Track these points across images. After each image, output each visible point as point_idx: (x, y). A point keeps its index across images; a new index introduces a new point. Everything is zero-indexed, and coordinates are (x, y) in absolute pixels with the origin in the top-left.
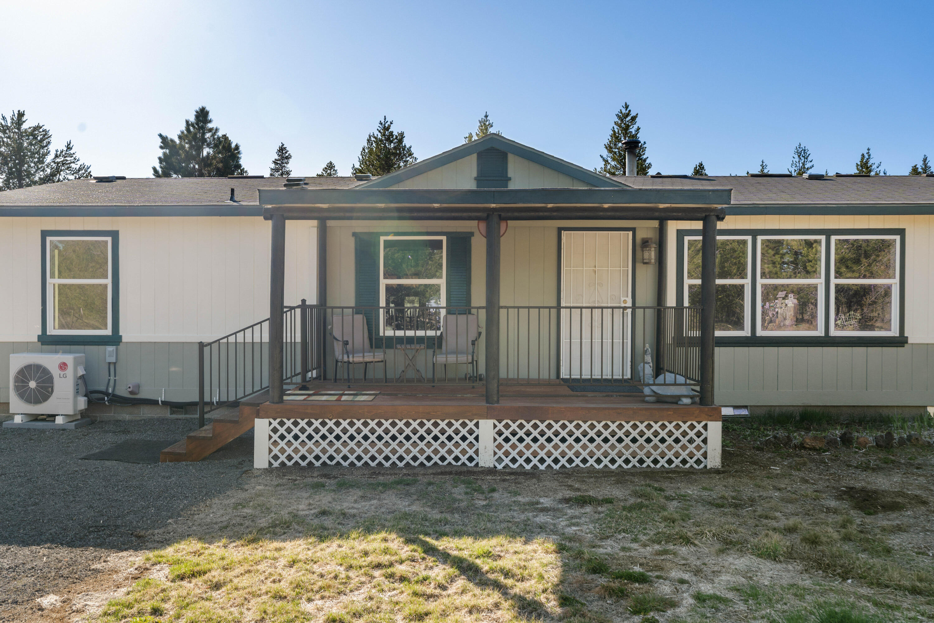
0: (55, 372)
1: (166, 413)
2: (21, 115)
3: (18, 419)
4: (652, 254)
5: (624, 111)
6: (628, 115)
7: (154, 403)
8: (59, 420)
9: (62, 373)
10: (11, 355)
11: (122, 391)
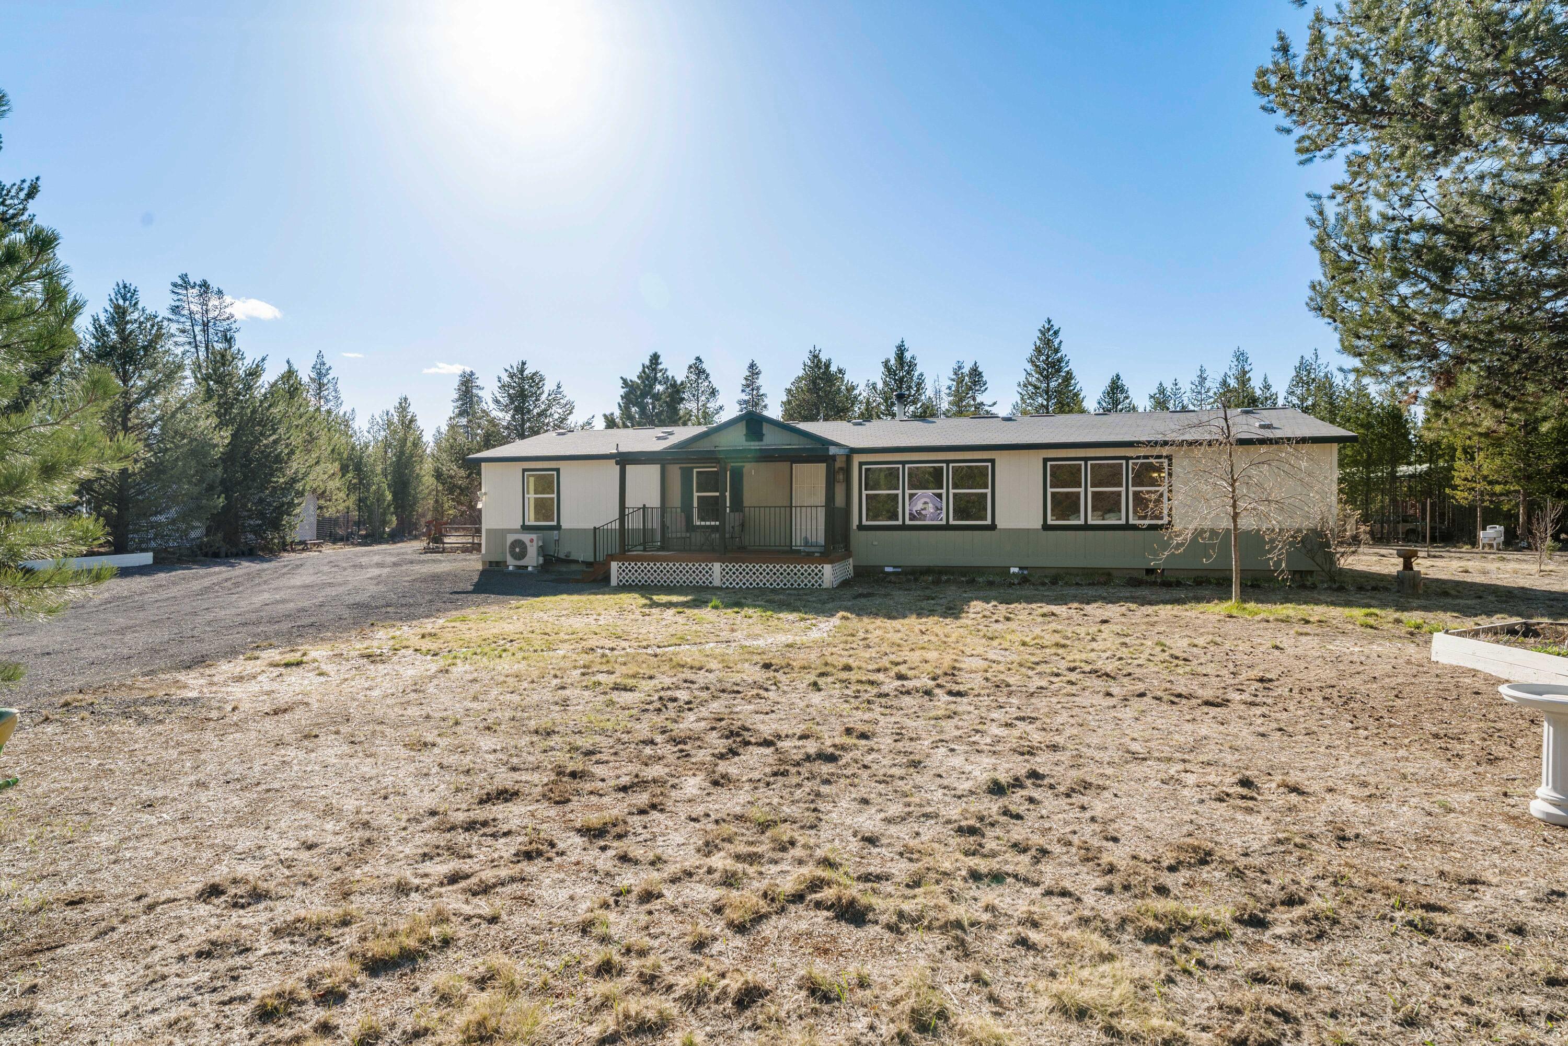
0: (528, 543)
2: (524, 364)
3: (511, 568)
7: (577, 562)
8: (530, 569)
9: (532, 545)
10: (508, 535)
11: (562, 556)
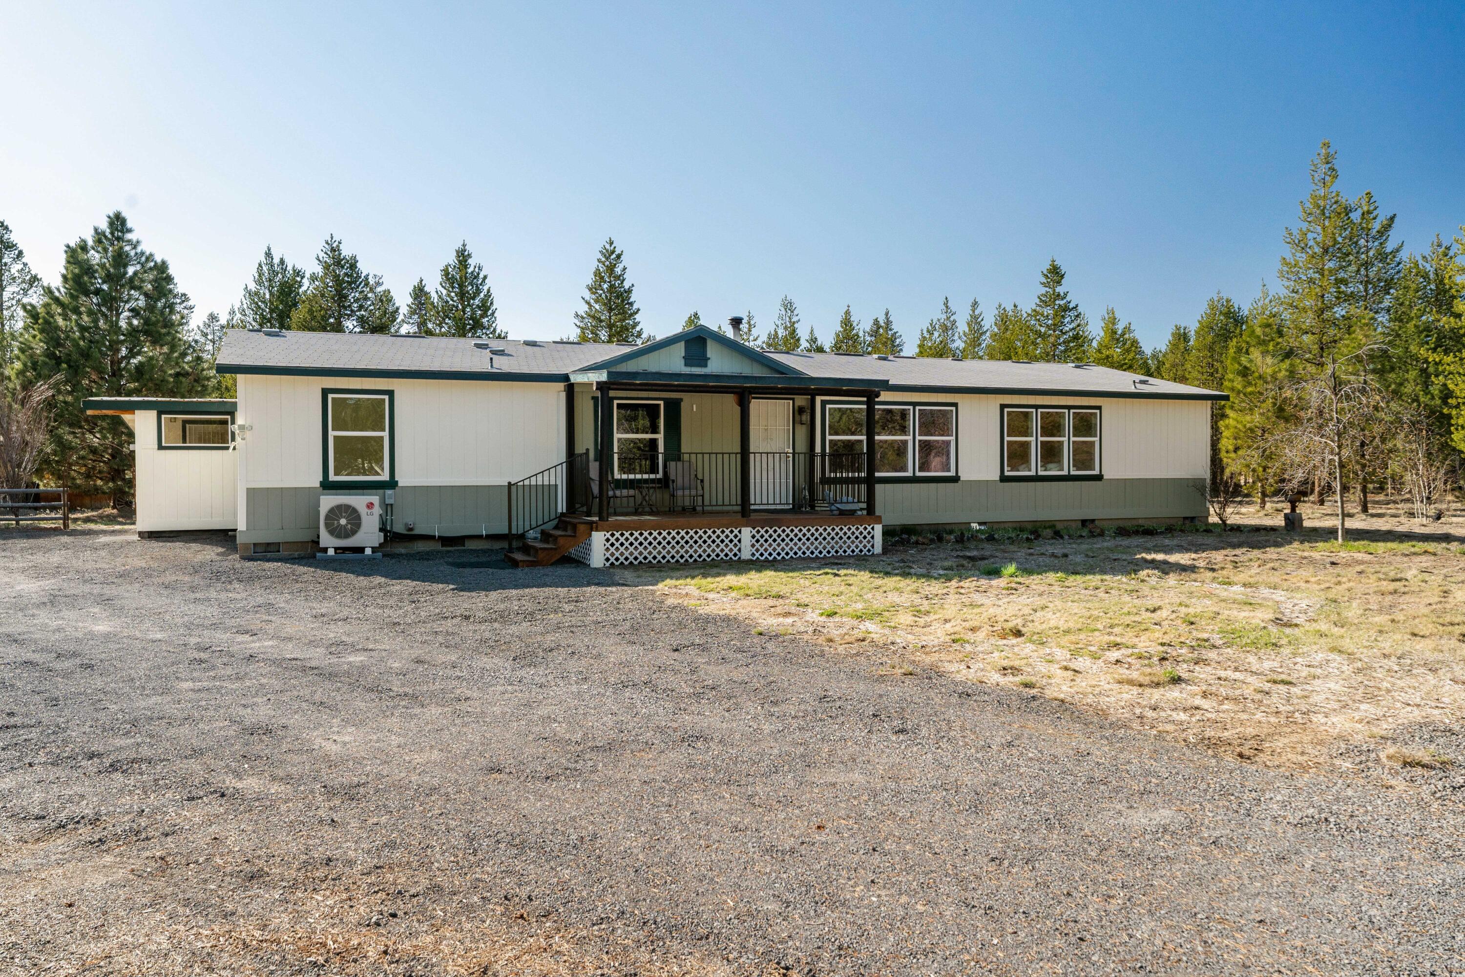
0: (361, 510)
1: (438, 546)
3: (331, 552)
4: (806, 417)
5: (608, 247)
6: (613, 252)
7: (428, 537)
8: (368, 551)
9: (369, 511)
10: (322, 497)
